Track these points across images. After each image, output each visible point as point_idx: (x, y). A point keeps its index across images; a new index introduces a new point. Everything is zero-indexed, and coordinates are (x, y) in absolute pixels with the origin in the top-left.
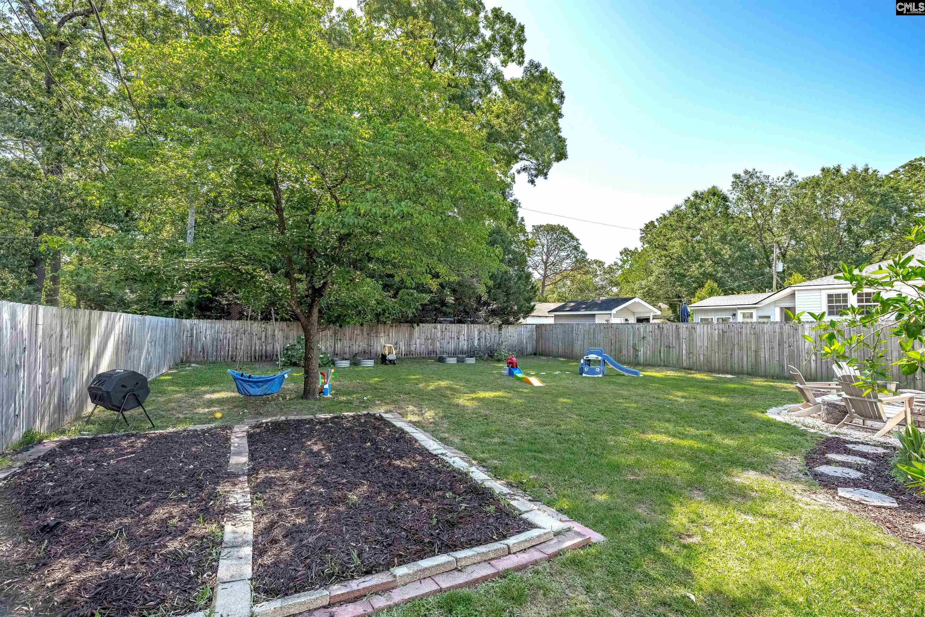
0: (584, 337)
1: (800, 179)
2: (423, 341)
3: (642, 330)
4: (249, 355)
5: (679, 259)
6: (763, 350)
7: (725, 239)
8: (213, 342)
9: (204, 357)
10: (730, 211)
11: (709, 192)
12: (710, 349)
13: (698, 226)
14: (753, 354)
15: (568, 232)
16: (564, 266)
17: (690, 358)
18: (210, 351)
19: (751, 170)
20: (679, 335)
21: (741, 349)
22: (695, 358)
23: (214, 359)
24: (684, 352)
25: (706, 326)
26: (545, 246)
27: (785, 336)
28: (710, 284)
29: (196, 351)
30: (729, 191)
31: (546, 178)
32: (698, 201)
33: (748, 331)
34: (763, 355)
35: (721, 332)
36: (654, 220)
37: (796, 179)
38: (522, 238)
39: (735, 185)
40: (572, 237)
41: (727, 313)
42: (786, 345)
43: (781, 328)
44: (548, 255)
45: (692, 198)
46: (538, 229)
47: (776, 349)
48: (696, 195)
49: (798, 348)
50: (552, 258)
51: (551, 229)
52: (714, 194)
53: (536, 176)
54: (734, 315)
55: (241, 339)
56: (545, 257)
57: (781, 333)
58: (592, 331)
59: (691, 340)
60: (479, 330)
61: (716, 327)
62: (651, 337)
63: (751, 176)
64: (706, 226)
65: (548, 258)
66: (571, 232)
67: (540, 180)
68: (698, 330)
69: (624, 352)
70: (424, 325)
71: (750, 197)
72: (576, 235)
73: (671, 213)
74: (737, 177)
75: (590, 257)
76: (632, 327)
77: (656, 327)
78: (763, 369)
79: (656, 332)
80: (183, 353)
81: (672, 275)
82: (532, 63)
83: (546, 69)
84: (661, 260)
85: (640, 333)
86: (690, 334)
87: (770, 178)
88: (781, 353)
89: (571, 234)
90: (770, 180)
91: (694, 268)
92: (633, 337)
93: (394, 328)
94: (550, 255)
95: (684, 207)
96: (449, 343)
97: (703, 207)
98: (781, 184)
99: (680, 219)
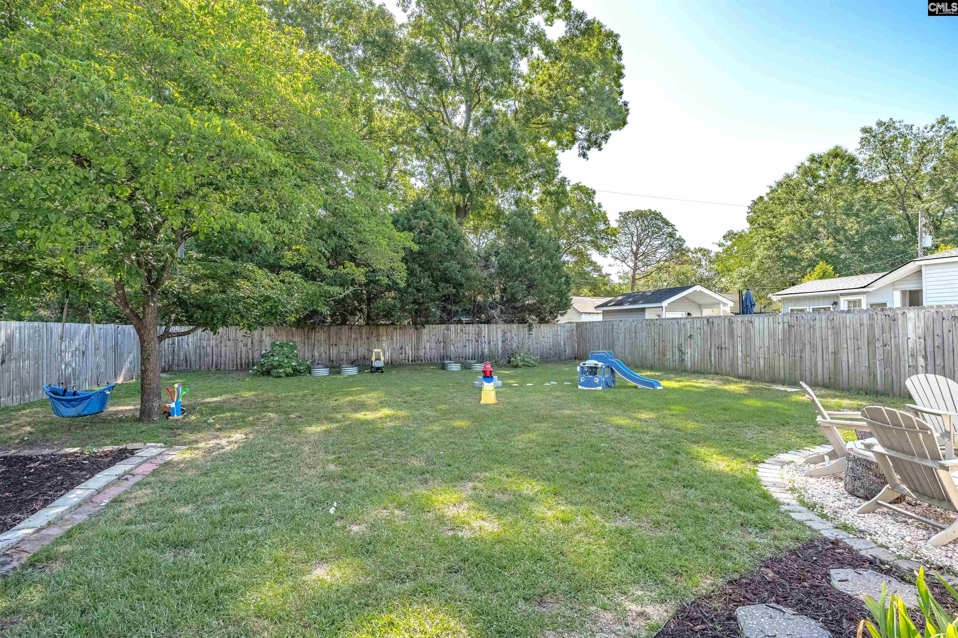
0: (625, 336)
2: (433, 345)
3: (688, 326)
4: (235, 363)
5: (791, 240)
6: (845, 350)
7: (851, 209)
8: (196, 349)
9: (187, 366)
10: (860, 175)
11: (829, 154)
12: (772, 350)
13: (815, 197)
14: (831, 357)
15: (662, 217)
16: (658, 256)
17: (747, 363)
18: (193, 359)
19: (886, 119)
20: (732, 332)
21: (814, 348)
22: (753, 363)
23: (198, 367)
24: (740, 354)
25: (766, 319)
26: (635, 235)
27: (877, 332)
28: (822, 265)
29: (179, 360)
30: (857, 150)
31: (600, 150)
32: (814, 166)
33: (824, 324)
34: (844, 359)
35: (786, 325)
36: (764, 195)
37: (953, 126)
38: (602, 227)
39: (864, 142)
40: (667, 223)
41: (827, 301)
42: (879, 344)
43: (871, 318)
44: (640, 244)
45: (807, 164)
46: (625, 217)
47: (864, 351)
48: (813, 159)
49: (897, 347)
50: (642, 248)
51: (640, 215)
52: (836, 156)
53: (589, 148)
54: (835, 303)
55: (226, 346)
56: (634, 248)
57: (872, 326)
58: (633, 330)
59: (748, 339)
60: (503, 330)
61: (780, 320)
62: (699, 335)
63: (887, 129)
64: (826, 196)
65: (638, 249)
66: (664, 217)
67: (593, 152)
68: (756, 325)
69: (669, 355)
70: (434, 326)
71: (887, 155)
72: (671, 221)
73: (780, 184)
74: (867, 130)
75: (691, 244)
76: (678, 323)
77: (705, 322)
78: (845, 378)
79: (705, 329)
80: (165, 362)
81: (779, 258)
83: (594, 20)
84: (766, 241)
85: (686, 330)
86: (747, 330)
87: (915, 128)
88: (871, 355)
89: (665, 219)
90: (915, 131)
91: (807, 250)
92: (679, 337)
93: (398, 330)
94: (641, 244)
95: (796, 176)
96: (465, 346)
97: (822, 173)
98: (930, 134)
99: (791, 190)
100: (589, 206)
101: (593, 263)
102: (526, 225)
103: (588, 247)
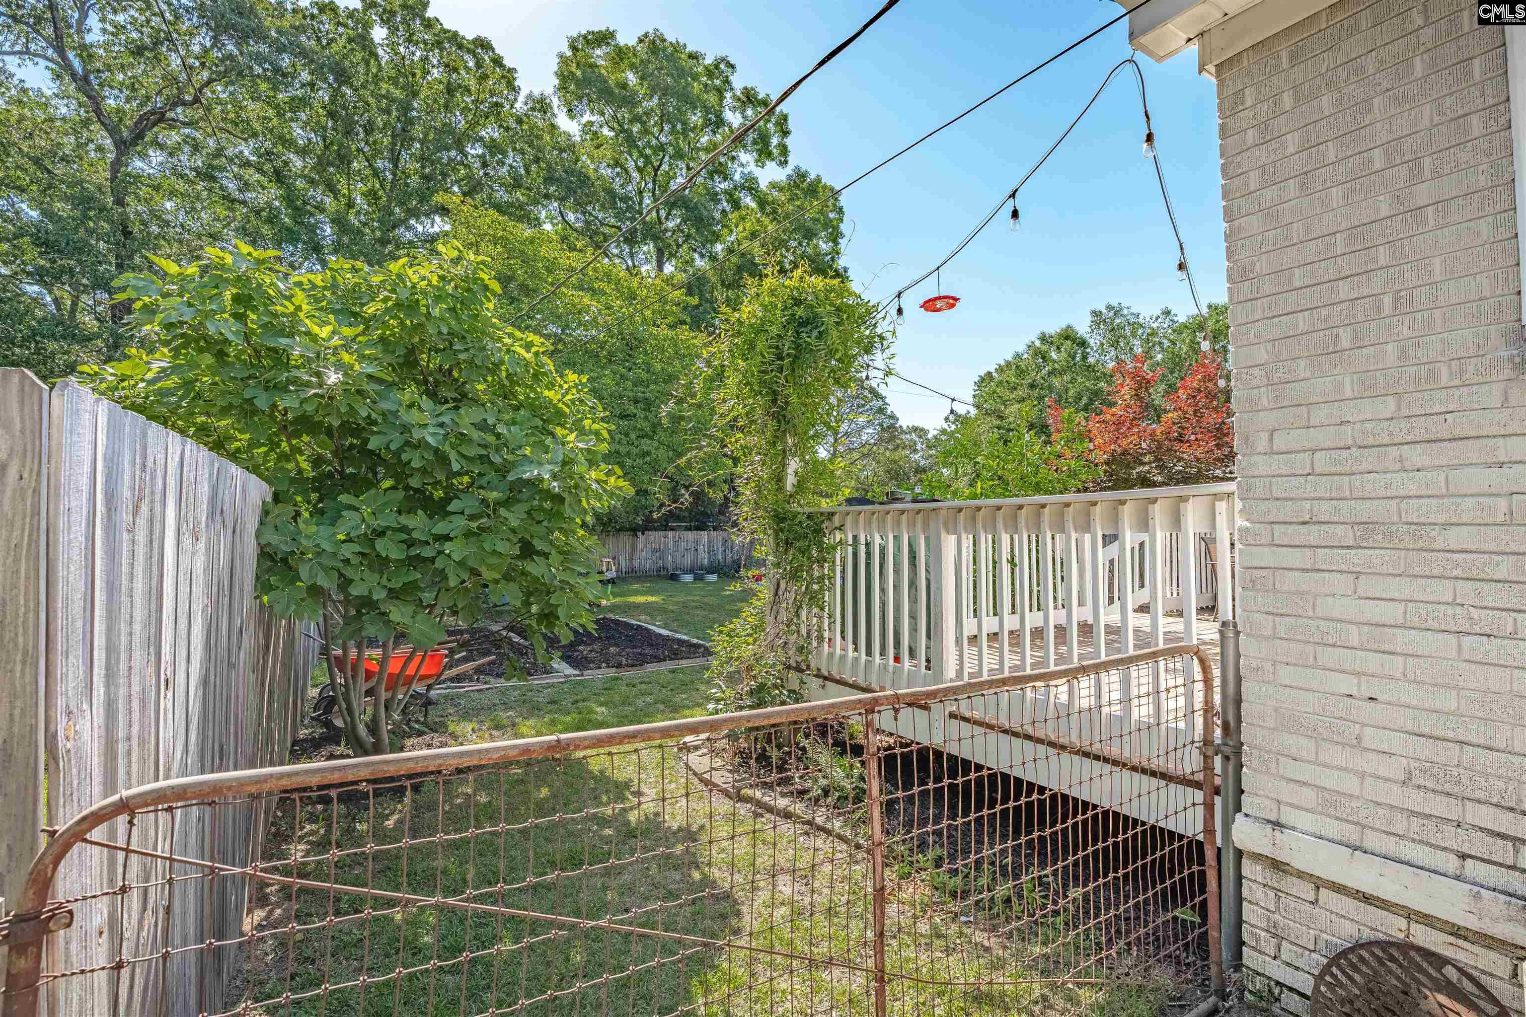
1: (1182, 318)
2: (650, 555)
10: (1091, 360)
11: (1060, 335)
13: (1046, 383)
15: (870, 385)
16: (864, 437)
19: (1114, 304)
30: (1087, 333)
32: (1045, 346)
36: (993, 370)
37: (1176, 319)
39: (1095, 325)
40: (876, 394)
45: (1038, 343)
48: (1043, 338)
52: (1067, 338)
60: (724, 538)
63: (1116, 315)
64: (1057, 383)
70: (651, 533)
71: (1116, 342)
73: (1008, 364)
74: (1096, 314)
75: (905, 422)
82: (797, 169)
83: (819, 179)
87: (1141, 317)
90: (1141, 320)
93: (611, 538)
94: (843, 422)
95: (1025, 356)
96: (684, 556)
97: (1054, 355)
98: (1155, 325)
99: (1021, 372)
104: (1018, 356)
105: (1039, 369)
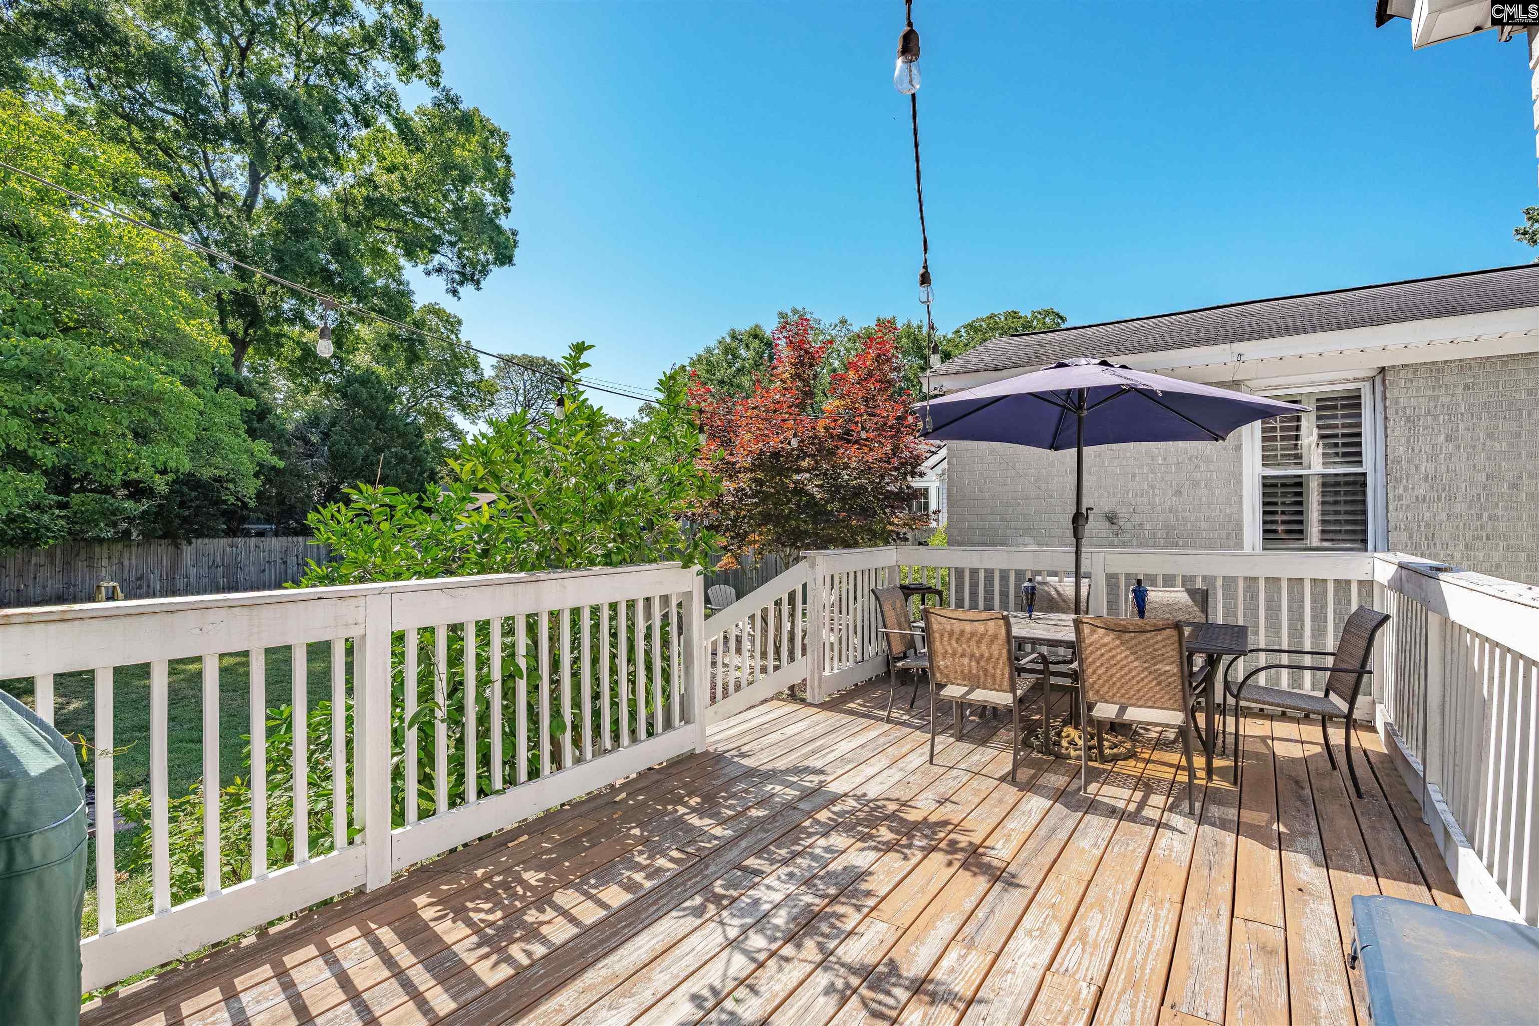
11: (749, 333)
19: (799, 307)
26: (521, 391)
30: (774, 334)
31: (478, 289)
32: (735, 343)
36: (686, 364)
38: (470, 377)
44: (528, 405)
45: (728, 340)
46: (507, 363)
48: (733, 335)
51: (530, 363)
52: (756, 336)
53: (461, 283)
63: (800, 319)
67: (467, 290)
73: (700, 359)
74: (782, 316)
82: (449, 93)
83: (472, 108)
87: (822, 323)
90: (821, 327)
93: (134, 549)
94: (529, 407)
95: (716, 351)
96: (264, 571)
97: (743, 352)
98: (834, 333)
99: (711, 368)
100: (451, 344)
101: (451, 427)
102: (372, 397)
103: (446, 405)
104: (709, 350)
105: (730, 365)
